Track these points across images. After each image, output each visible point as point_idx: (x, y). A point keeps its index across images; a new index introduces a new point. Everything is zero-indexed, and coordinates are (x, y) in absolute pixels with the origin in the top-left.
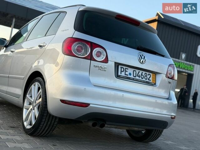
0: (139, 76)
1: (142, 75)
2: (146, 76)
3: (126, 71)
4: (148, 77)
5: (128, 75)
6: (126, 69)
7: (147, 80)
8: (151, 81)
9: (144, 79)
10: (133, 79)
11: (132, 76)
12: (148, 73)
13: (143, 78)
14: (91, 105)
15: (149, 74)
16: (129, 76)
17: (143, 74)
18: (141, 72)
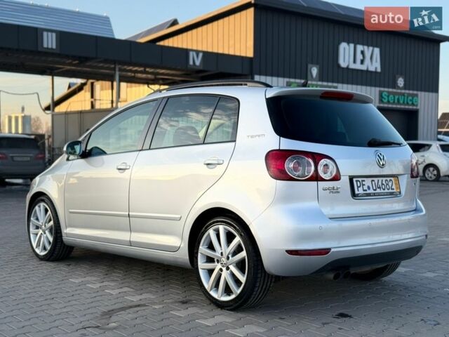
0: (380, 188)
1: (382, 184)
2: (388, 184)
3: (363, 185)
4: (390, 184)
5: (366, 190)
6: (363, 181)
7: (390, 191)
8: (395, 191)
9: (386, 191)
10: (374, 195)
11: (371, 191)
12: (388, 179)
13: (384, 189)
14: (332, 250)
15: (390, 180)
16: (368, 192)
17: (384, 183)
18: (380, 179)
